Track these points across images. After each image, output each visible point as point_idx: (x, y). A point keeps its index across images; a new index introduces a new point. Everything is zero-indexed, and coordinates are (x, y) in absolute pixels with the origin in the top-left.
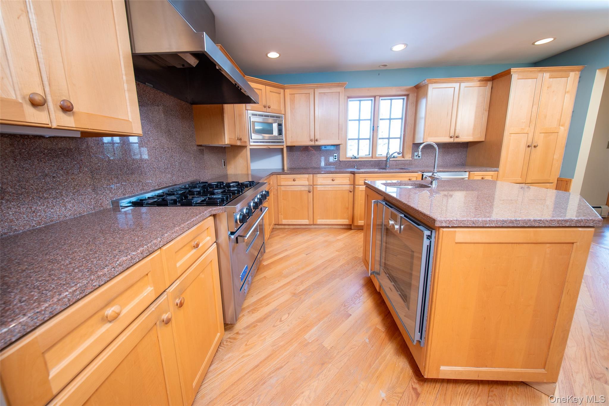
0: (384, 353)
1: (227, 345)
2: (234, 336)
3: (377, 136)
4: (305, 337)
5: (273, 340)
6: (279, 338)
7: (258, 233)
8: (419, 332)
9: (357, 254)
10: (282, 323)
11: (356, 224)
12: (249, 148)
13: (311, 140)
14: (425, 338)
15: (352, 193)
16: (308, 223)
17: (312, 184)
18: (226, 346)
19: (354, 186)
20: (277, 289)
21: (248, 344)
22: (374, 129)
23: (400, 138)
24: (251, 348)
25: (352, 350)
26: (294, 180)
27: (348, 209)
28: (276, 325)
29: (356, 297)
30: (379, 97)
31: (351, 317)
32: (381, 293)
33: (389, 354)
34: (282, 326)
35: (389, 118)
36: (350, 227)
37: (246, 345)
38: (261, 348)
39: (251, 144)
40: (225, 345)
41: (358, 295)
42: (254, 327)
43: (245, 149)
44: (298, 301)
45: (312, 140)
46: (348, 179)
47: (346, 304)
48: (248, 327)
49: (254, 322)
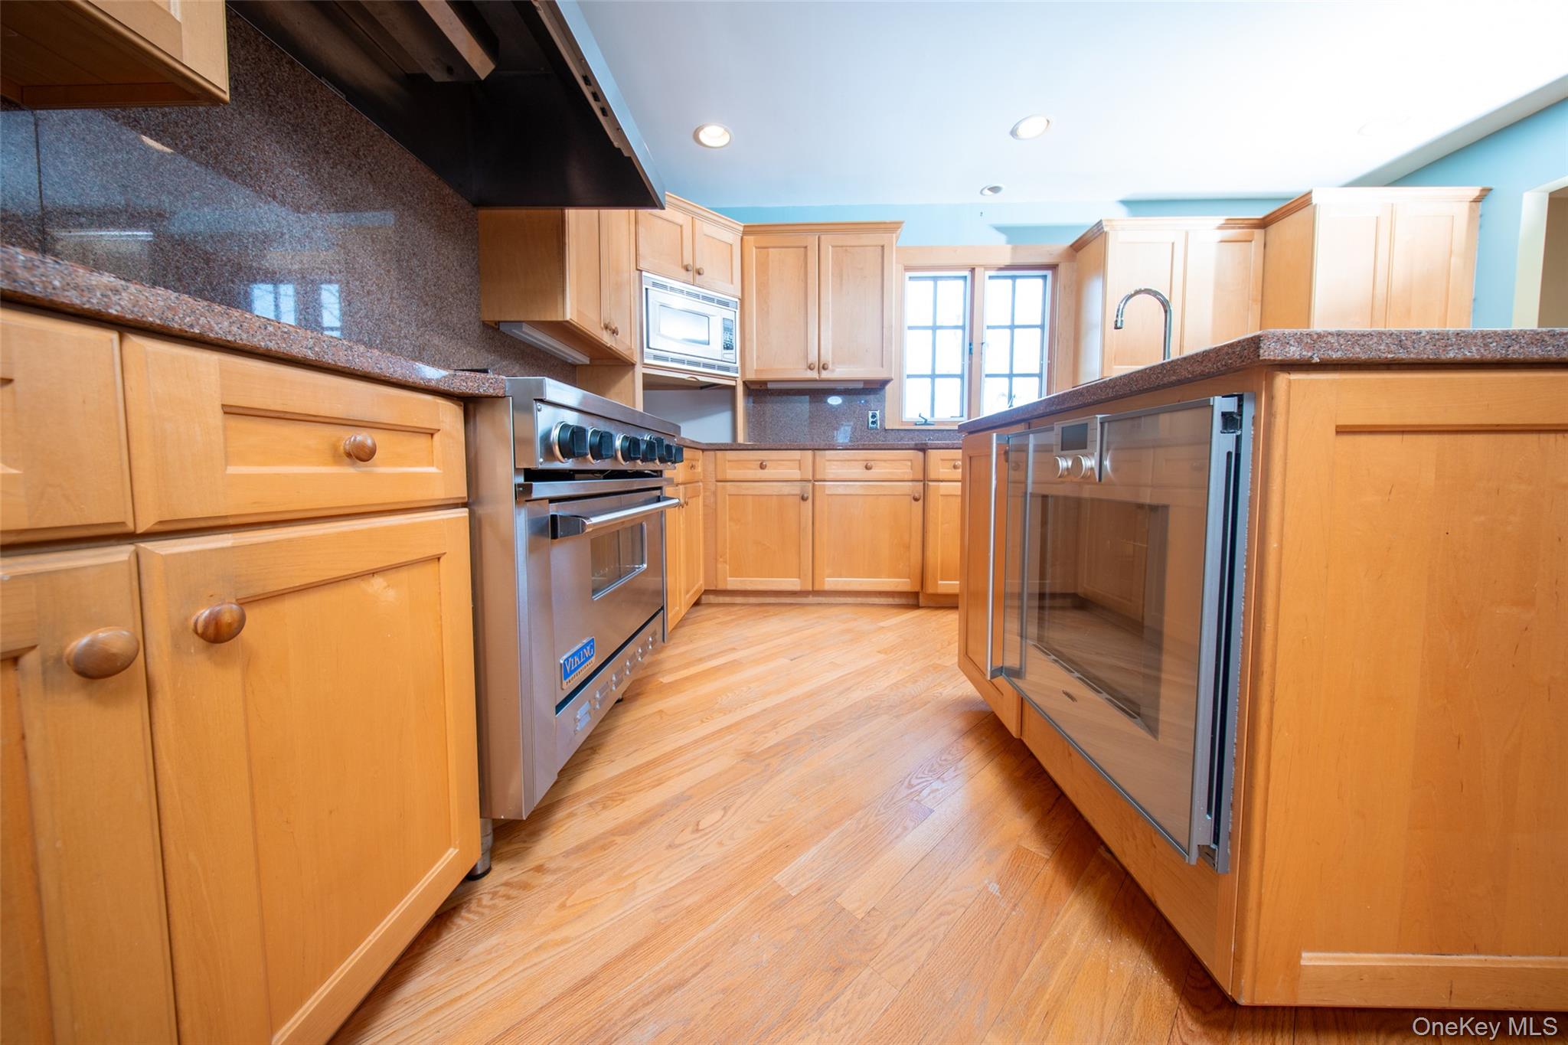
0: (1059, 928)
1: (493, 907)
2: (524, 878)
3: (981, 367)
4: (776, 878)
5: (664, 889)
6: (684, 882)
7: (645, 566)
8: (1209, 812)
9: (940, 659)
10: (701, 837)
11: (930, 590)
12: (639, 371)
13: (811, 368)
14: (1230, 836)
15: (921, 502)
16: (797, 588)
17: (811, 478)
18: (486, 911)
19: (924, 485)
20: (696, 742)
21: (569, 903)
22: (972, 350)
23: (1040, 376)
24: (580, 917)
25: (944, 919)
26: (762, 467)
27: (909, 547)
28: (677, 842)
29: (944, 763)
30: (983, 269)
31: (932, 817)
32: (1025, 741)
33: (1079, 932)
34: (699, 845)
35: (1009, 323)
36: (915, 603)
37: (563, 906)
38: (613, 915)
39: (646, 361)
40: (486, 907)
41: (950, 758)
42: (603, 848)
43: (630, 373)
44: (757, 774)
45: (812, 366)
46: (909, 463)
47: (914, 782)
48: (580, 849)
49: (604, 834)
